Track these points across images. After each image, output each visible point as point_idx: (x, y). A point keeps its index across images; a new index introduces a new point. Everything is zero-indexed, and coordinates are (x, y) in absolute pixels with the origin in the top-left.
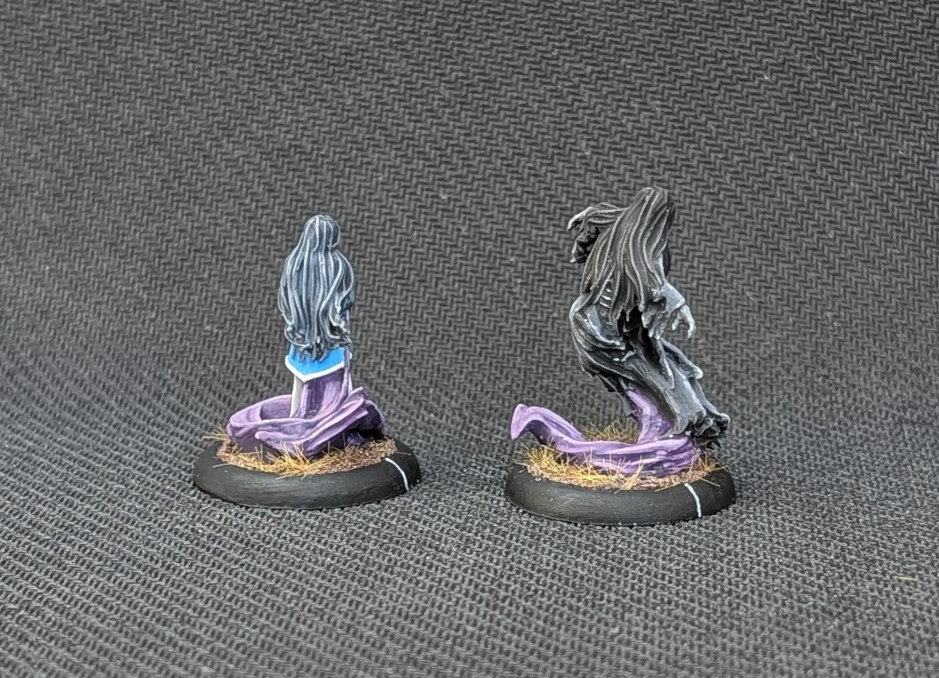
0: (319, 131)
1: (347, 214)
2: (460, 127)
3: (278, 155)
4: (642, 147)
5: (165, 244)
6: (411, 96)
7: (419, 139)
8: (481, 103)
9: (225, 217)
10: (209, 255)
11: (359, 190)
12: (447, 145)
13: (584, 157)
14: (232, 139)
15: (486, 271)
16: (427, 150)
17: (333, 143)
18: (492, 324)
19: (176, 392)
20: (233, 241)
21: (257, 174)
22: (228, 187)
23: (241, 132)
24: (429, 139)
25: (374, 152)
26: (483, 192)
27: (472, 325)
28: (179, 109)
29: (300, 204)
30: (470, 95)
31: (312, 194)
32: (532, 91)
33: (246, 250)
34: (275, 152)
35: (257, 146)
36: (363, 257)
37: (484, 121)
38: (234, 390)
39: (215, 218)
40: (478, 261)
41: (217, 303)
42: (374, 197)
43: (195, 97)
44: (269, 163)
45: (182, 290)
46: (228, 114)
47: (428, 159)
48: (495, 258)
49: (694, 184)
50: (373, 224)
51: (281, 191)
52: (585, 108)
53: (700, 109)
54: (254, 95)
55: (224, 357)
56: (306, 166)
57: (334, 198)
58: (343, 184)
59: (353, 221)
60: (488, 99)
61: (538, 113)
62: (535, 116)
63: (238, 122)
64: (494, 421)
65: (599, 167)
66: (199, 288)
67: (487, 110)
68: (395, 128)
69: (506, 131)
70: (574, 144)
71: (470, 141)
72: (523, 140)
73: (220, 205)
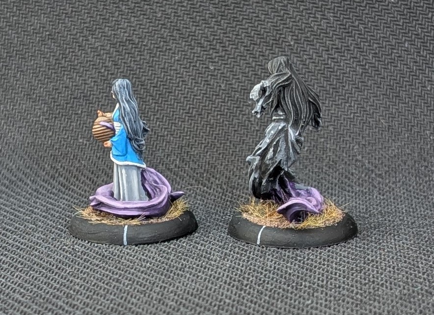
0: (143, 32)
1: (158, 78)
2: (221, 29)
3: (120, 45)
4: (322, 39)
5: (57, 94)
6: (194, 12)
7: (198, 36)
8: (233, 16)
9: (90, 79)
10: (81, 100)
11: (165, 64)
12: (214, 39)
13: (290, 45)
14: (94, 36)
15: (235, 109)
16: (202, 42)
17: (150, 38)
18: (239, 138)
19: (64, 176)
20: (95, 93)
21: (108, 55)
22: (92, 63)
23: (99, 32)
24: (204, 35)
25: (173, 43)
26: (234, 65)
27: (228, 139)
28: (64, 20)
29: (132, 72)
30: (226, 11)
31: (138, 66)
32: (261, 9)
33: (102, 98)
34: (118, 44)
35: (108, 40)
36: (167, 101)
37: (234, 25)
38: (95, 175)
39: (85, 80)
40: (231, 103)
41: (86, 127)
42: (173, 68)
43: (74, 13)
44: (115, 50)
45: (66, 120)
46: (92, 22)
47: (203, 47)
48: (240, 101)
49: (352, 60)
50: (173, 83)
51: (121, 65)
52: (290, 18)
53: (354, 18)
54: (107, 12)
55: (90, 157)
56: (135, 51)
57: (151, 69)
58: (156, 61)
59: (161, 81)
60: (236, 13)
61: (264, 21)
62: (262, 23)
63: (98, 27)
64: (240, 191)
65: (299, 51)
66: (76, 119)
67: (235, 20)
68: (184, 30)
69: (246, 31)
70: (285, 38)
71: (227, 37)
72: (256, 36)
73: (88, 73)
